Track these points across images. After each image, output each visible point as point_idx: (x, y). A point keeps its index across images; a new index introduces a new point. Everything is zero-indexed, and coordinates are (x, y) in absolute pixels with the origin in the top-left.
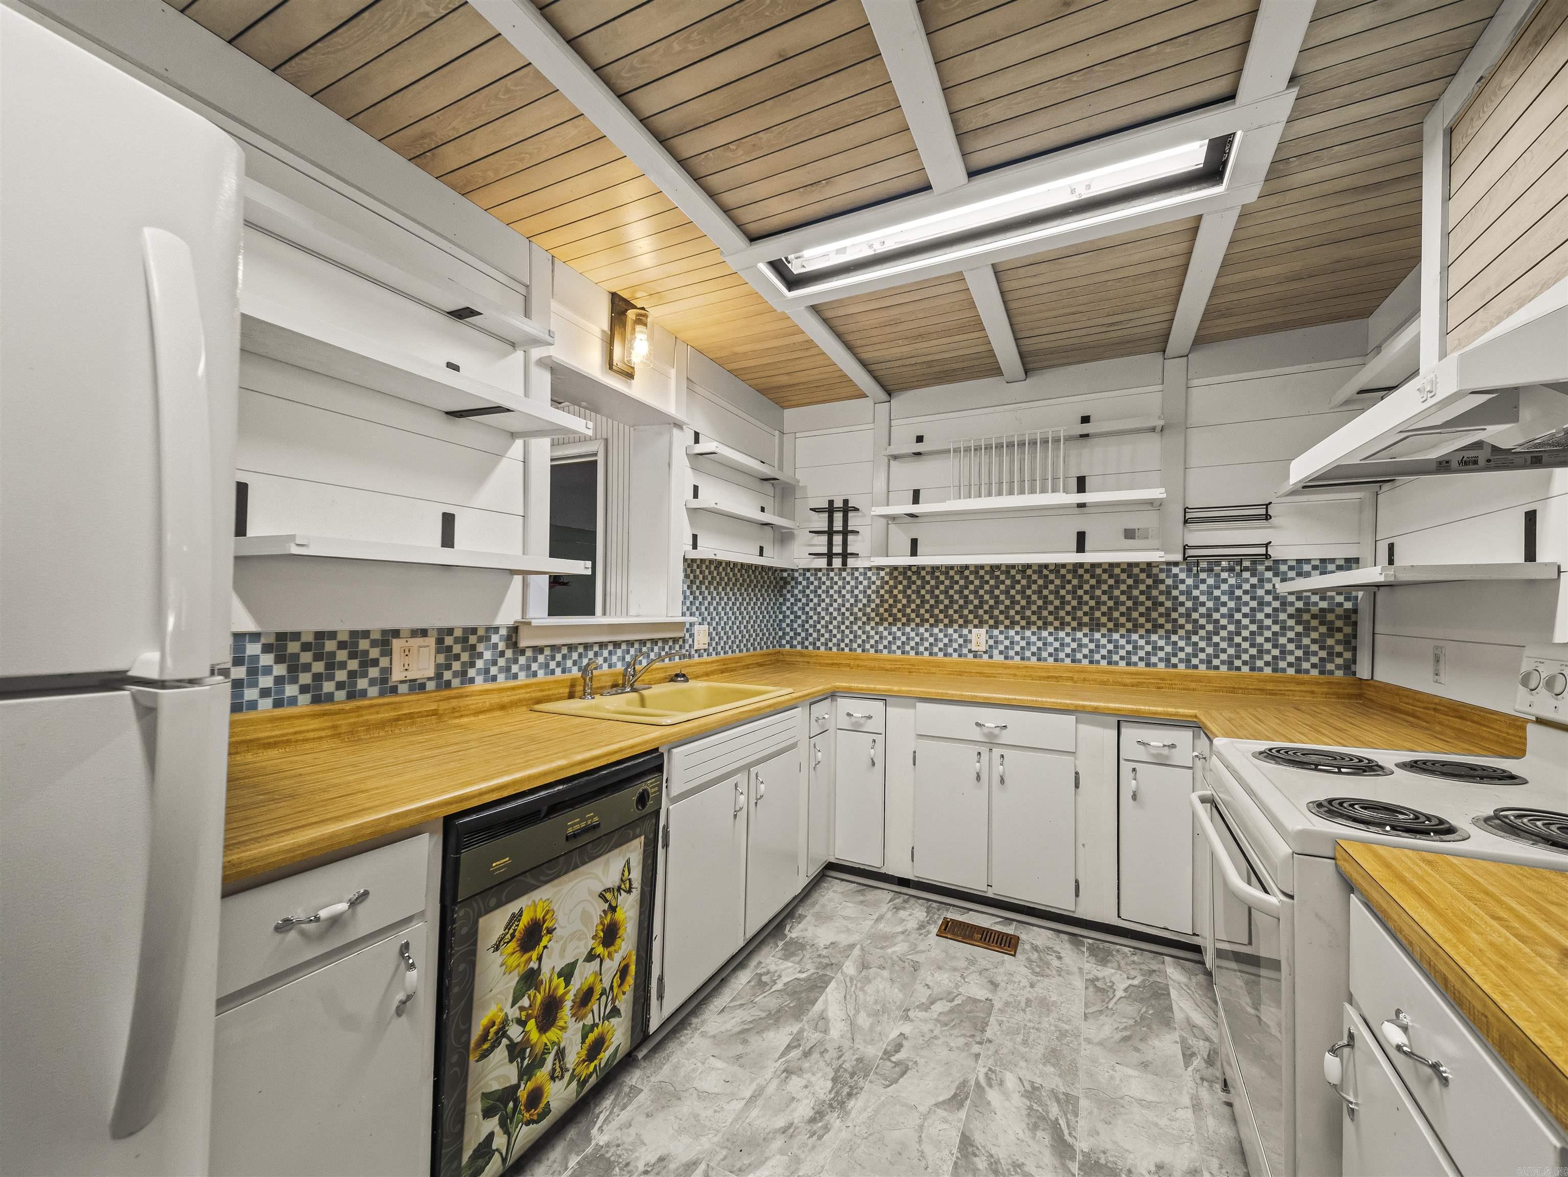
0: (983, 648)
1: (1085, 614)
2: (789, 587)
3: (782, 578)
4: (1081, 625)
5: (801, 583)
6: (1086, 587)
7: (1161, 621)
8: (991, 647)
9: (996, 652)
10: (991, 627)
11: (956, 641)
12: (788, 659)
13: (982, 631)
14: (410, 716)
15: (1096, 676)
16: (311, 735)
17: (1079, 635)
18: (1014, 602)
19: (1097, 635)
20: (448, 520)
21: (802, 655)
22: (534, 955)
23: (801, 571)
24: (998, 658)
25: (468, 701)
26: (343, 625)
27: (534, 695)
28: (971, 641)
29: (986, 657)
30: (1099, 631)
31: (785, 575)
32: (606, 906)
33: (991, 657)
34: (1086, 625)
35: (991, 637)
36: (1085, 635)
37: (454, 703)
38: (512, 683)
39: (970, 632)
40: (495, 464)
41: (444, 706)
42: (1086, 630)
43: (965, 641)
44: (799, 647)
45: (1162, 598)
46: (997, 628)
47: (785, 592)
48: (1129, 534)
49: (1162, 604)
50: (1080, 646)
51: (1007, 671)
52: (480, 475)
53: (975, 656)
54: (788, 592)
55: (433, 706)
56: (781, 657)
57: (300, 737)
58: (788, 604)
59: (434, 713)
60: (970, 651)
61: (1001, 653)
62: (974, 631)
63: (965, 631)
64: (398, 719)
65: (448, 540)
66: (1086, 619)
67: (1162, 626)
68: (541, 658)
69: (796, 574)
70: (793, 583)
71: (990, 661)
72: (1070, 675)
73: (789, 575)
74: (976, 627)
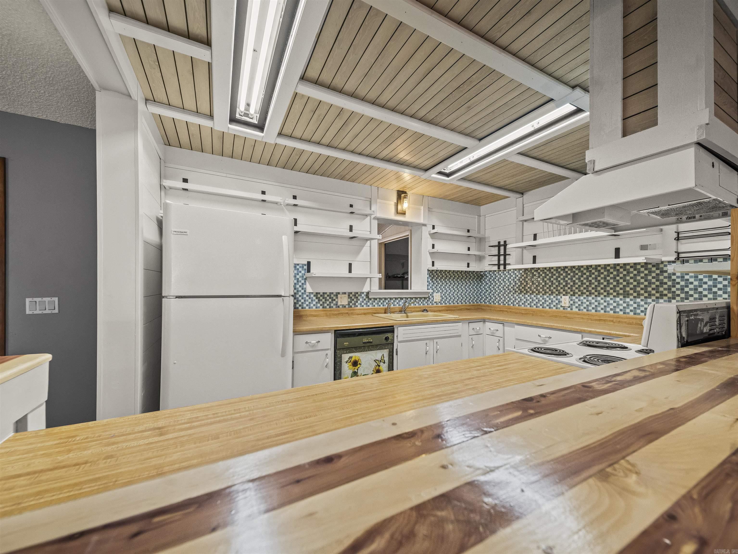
0: (567, 305)
1: (621, 289)
2: (484, 279)
3: (481, 275)
4: (618, 294)
5: (488, 277)
6: (621, 275)
7: (665, 292)
8: (571, 304)
9: (574, 307)
10: (571, 295)
11: (555, 301)
12: (483, 308)
13: (567, 297)
14: (342, 313)
15: (625, 320)
16: (322, 315)
17: (618, 299)
18: (583, 284)
19: (628, 300)
20: (350, 265)
21: (488, 306)
22: (356, 368)
23: (488, 272)
24: (575, 310)
25: (355, 311)
26: (328, 291)
27: (373, 311)
28: (561, 302)
29: (569, 309)
30: (629, 297)
31: (482, 273)
32: (377, 364)
33: (572, 309)
34: (621, 294)
35: (571, 300)
36: (621, 299)
37: (352, 311)
38: (368, 308)
39: (561, 297)
41: (349, 312)
42: (621, 297)
43: (559, 302)
44: (488, 303)
45: (665, 280)
46: (574, 296)
47: (482, 280)
48: (644, 248)
49: (666, 283)
50: (618, 305)
51: (579, 316)
52: (358, 252)
53: (564, 309)
54: (483, 280)
55: (347, 312)
56: (480, 307)
57: (320, 315)
58: (483, 285)
59: (347, 313)
60: (561, 306)
61: (577, 307)
62: (563, 297)
63: (559, 297)
64: (339, 314)
65: (350, 271)
66: (621, 292)
67: (666, 295)
68: (376, 301)
69: (486, 273)
70: (485, 277)
71: (571, 311)
72: (612, 319)
73: (483, 273)
74: (564, 295)
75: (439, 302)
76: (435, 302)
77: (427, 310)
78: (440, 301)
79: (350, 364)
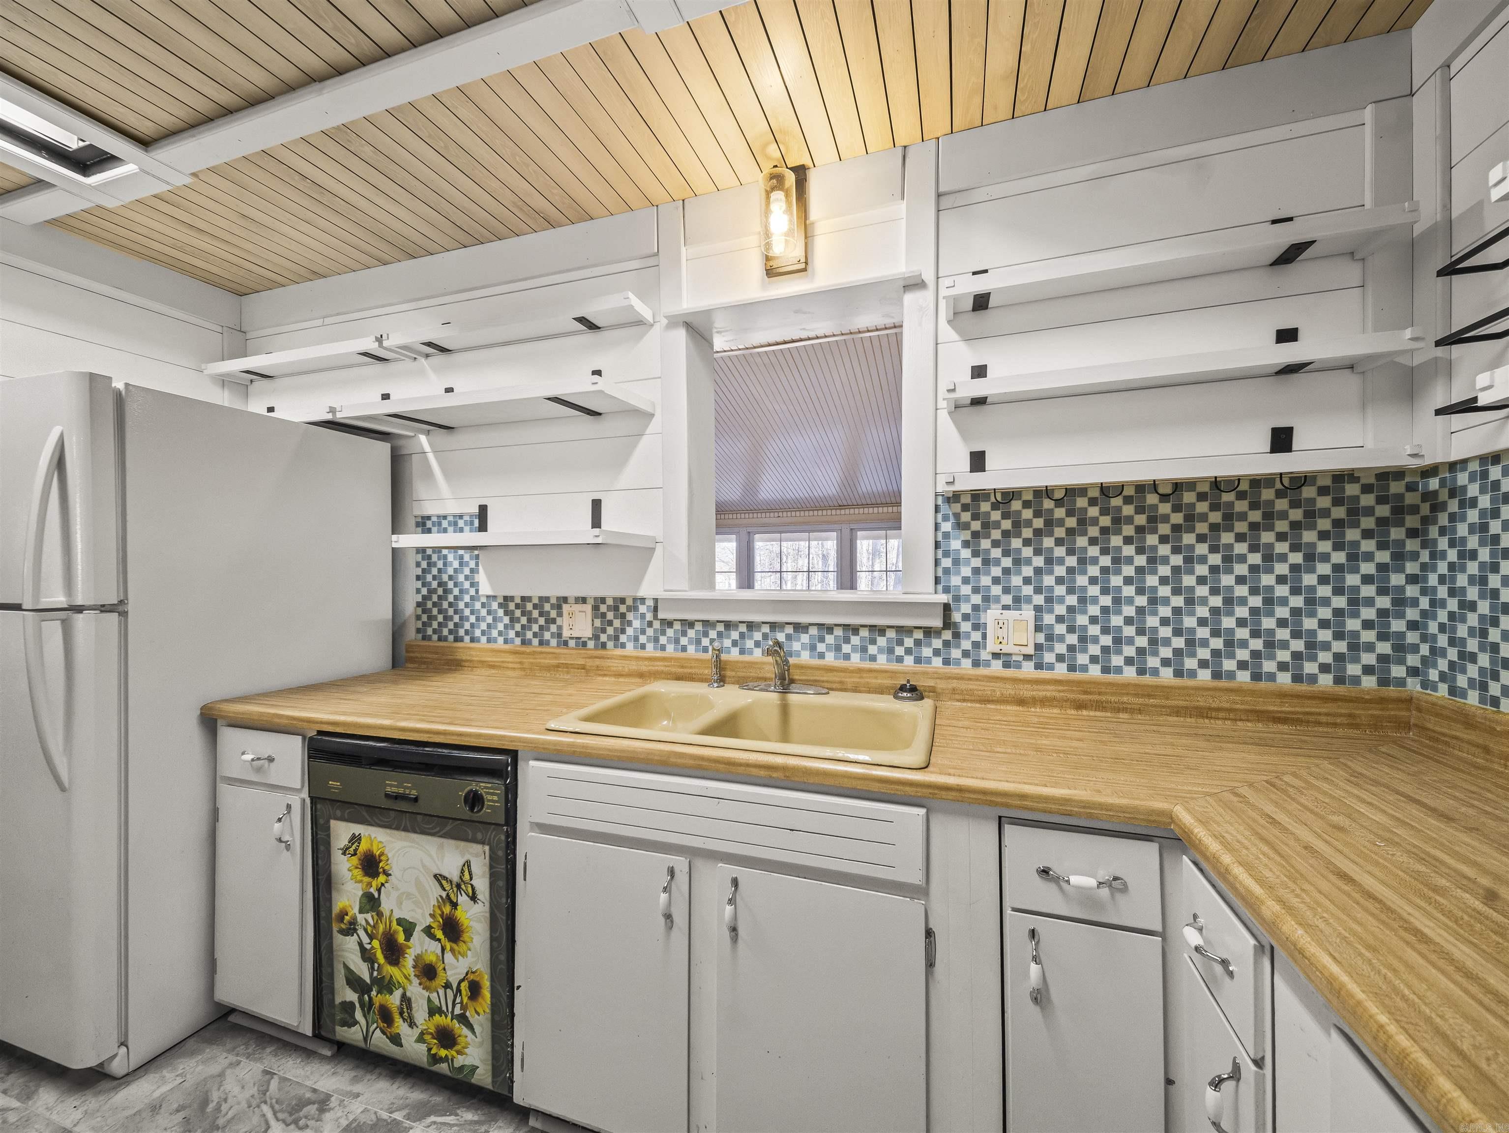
2: (1443, 519)
3: (1429, 496)
5: (1473, 502)
12: (1431, 723)
14: (566, 666)
20: (597, 505)
21: (1467, 720)
23: (1474, 466)
25: (608, 663)
26: (536, 593)
27: (673, 670)
31: (1434, 484)
37: (598, 662)
38: (659, 654)
40: (634, 446)
41: (590, 663)
47: (1434, 532)
52: (620, 460)
54: (1443, 531)
55: (581, 662)
56: (1414, 717)
58: (1442, 567)
59: (583, 667)
64: (558, 666)
65: (596, 523)
68: (691, 633)
69: (1462, 478)
70: (1453, 506)
73: (1443, 483)
75: (1027, 657)
76: (996, 656)
77: (913, 689)
78: (1030, 650)
79: (355, 860)
